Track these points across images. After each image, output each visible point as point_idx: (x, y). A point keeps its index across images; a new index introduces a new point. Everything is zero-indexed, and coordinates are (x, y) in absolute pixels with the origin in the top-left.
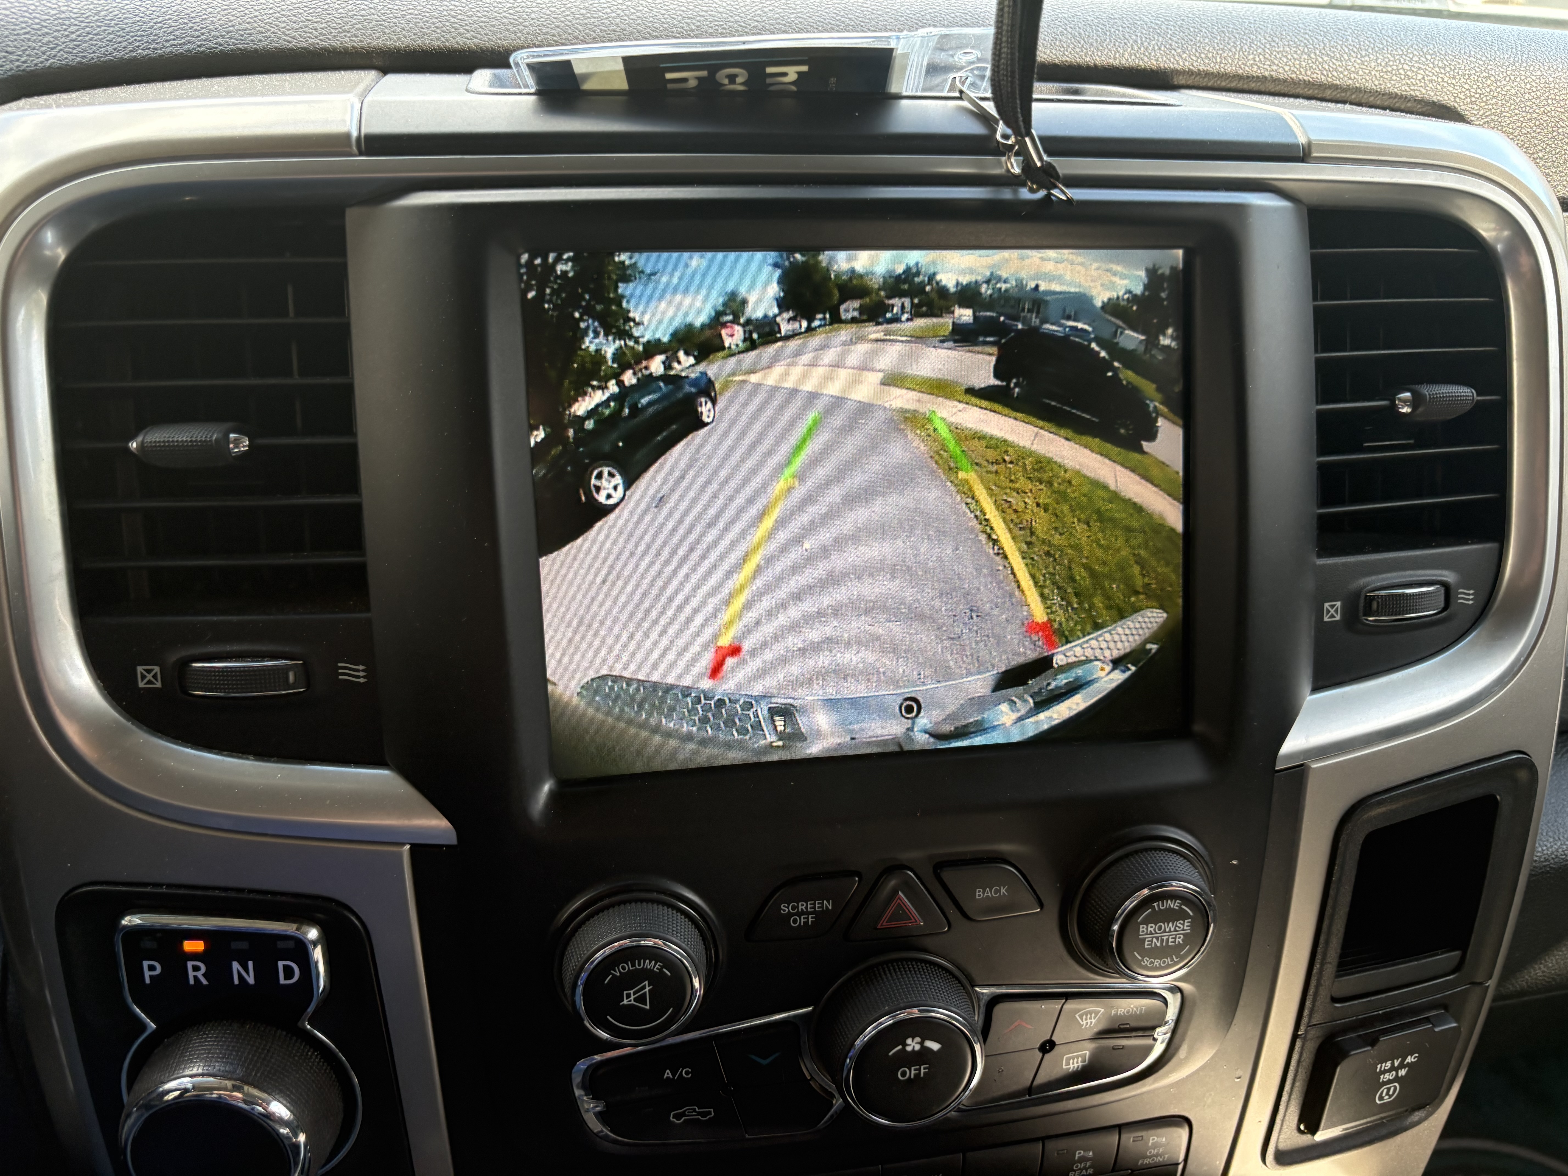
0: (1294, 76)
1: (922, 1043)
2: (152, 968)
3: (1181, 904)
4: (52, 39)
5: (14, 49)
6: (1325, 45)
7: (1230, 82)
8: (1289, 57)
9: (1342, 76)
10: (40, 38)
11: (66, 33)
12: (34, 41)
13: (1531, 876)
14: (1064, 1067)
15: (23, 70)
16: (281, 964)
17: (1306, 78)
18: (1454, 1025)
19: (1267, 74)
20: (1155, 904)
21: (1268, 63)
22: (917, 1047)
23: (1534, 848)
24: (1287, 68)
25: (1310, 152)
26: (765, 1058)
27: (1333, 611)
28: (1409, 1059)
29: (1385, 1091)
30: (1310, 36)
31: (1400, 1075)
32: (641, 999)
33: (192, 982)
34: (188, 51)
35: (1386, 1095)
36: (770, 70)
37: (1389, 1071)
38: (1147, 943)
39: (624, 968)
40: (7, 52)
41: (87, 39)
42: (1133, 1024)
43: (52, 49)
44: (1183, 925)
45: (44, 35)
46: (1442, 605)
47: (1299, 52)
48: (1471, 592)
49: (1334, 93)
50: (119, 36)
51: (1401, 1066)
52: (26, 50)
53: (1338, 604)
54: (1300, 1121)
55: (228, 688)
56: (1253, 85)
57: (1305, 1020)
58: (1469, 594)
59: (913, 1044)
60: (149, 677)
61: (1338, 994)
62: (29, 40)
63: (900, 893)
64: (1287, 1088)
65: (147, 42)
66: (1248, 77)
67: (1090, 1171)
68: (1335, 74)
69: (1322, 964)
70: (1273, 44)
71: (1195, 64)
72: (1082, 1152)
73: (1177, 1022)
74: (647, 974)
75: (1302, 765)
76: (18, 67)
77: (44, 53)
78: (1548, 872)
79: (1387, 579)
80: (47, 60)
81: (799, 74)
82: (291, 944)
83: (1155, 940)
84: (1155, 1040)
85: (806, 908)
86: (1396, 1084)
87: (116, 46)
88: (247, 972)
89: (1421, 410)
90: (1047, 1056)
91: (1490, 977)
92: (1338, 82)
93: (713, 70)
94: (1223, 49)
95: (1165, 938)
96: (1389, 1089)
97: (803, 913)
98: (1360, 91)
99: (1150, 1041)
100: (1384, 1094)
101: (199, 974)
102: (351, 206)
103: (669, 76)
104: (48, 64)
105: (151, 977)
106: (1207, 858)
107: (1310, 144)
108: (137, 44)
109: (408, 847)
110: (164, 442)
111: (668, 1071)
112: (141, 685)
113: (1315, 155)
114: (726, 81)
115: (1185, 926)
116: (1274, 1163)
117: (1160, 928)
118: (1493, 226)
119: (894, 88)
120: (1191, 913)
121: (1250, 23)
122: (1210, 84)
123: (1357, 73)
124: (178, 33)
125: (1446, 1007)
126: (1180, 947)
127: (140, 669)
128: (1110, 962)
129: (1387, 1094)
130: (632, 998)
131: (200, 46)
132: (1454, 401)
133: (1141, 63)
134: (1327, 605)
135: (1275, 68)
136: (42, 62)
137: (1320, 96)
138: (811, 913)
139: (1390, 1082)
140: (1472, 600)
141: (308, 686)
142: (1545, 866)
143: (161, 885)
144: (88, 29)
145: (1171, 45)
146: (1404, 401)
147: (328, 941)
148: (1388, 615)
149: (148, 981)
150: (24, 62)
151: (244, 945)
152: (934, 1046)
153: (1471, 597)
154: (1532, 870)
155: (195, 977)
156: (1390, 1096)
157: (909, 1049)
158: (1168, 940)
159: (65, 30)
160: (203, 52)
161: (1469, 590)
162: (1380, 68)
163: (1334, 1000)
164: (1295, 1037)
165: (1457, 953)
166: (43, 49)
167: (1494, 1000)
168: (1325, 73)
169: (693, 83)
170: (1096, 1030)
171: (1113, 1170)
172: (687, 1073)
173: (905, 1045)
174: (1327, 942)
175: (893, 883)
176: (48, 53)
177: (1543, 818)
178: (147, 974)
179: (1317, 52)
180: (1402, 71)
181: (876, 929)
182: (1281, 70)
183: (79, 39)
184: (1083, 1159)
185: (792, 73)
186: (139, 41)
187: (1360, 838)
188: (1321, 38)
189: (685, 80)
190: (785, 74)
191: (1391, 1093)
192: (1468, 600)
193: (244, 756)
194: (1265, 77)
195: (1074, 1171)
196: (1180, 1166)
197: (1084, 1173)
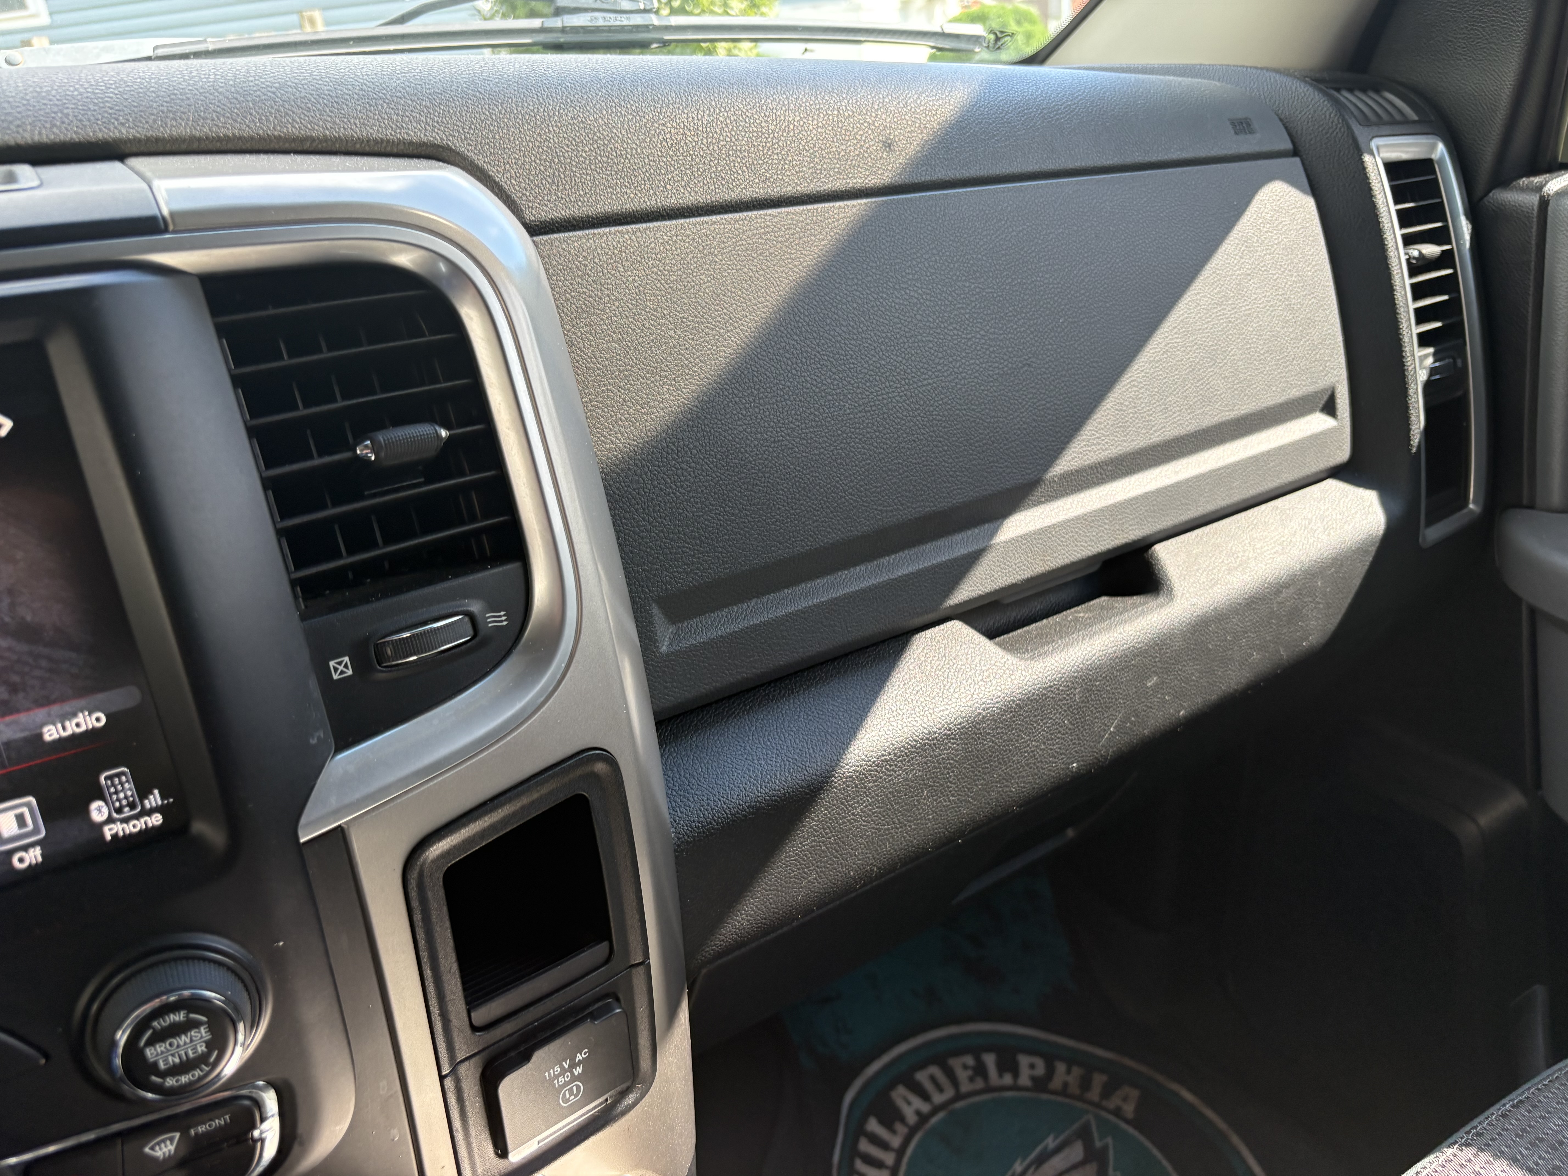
3: (188, 1014)
18: (619, 1010)
20: (155, 1023)
29: (567, 1093)
31: (576, 1074)
35: (570, 1096)
37: (561, 1074)
38: (164, 1062)
44: (199, 1032)
46: (468, 634)
48: (502, 613)
51: (573, 1066)
54: (496, 1147)
58: (497, 617)
61: (481, 1023)
75: (337, 827)
83: (172, 1057)
84: (259, 1140)
86: (577, 1083)
89: (382, 455)
91: (648, 953)
95: (184, 1051)
96: (571, 1090)
100: (567, 1097)
115: (202, 1033)
117: (171, 1045)
120: (207, 1018)
125: (613, 995)
126: (204, 1056)
129: (572, 1094)
139: (566, 1084)
140: (505, 620)
146: (368, 449)
148: (409, 657)
153: (504, 618)
156: (576, 1096)
158: (186, 1054)
161: (500, 612)
163: (477, 1030)
164: (442, 1079)
165: (602, 946)
170: (178, 1157)
187: (437, 880)
191: (575, 1092)
192: (499, 622)
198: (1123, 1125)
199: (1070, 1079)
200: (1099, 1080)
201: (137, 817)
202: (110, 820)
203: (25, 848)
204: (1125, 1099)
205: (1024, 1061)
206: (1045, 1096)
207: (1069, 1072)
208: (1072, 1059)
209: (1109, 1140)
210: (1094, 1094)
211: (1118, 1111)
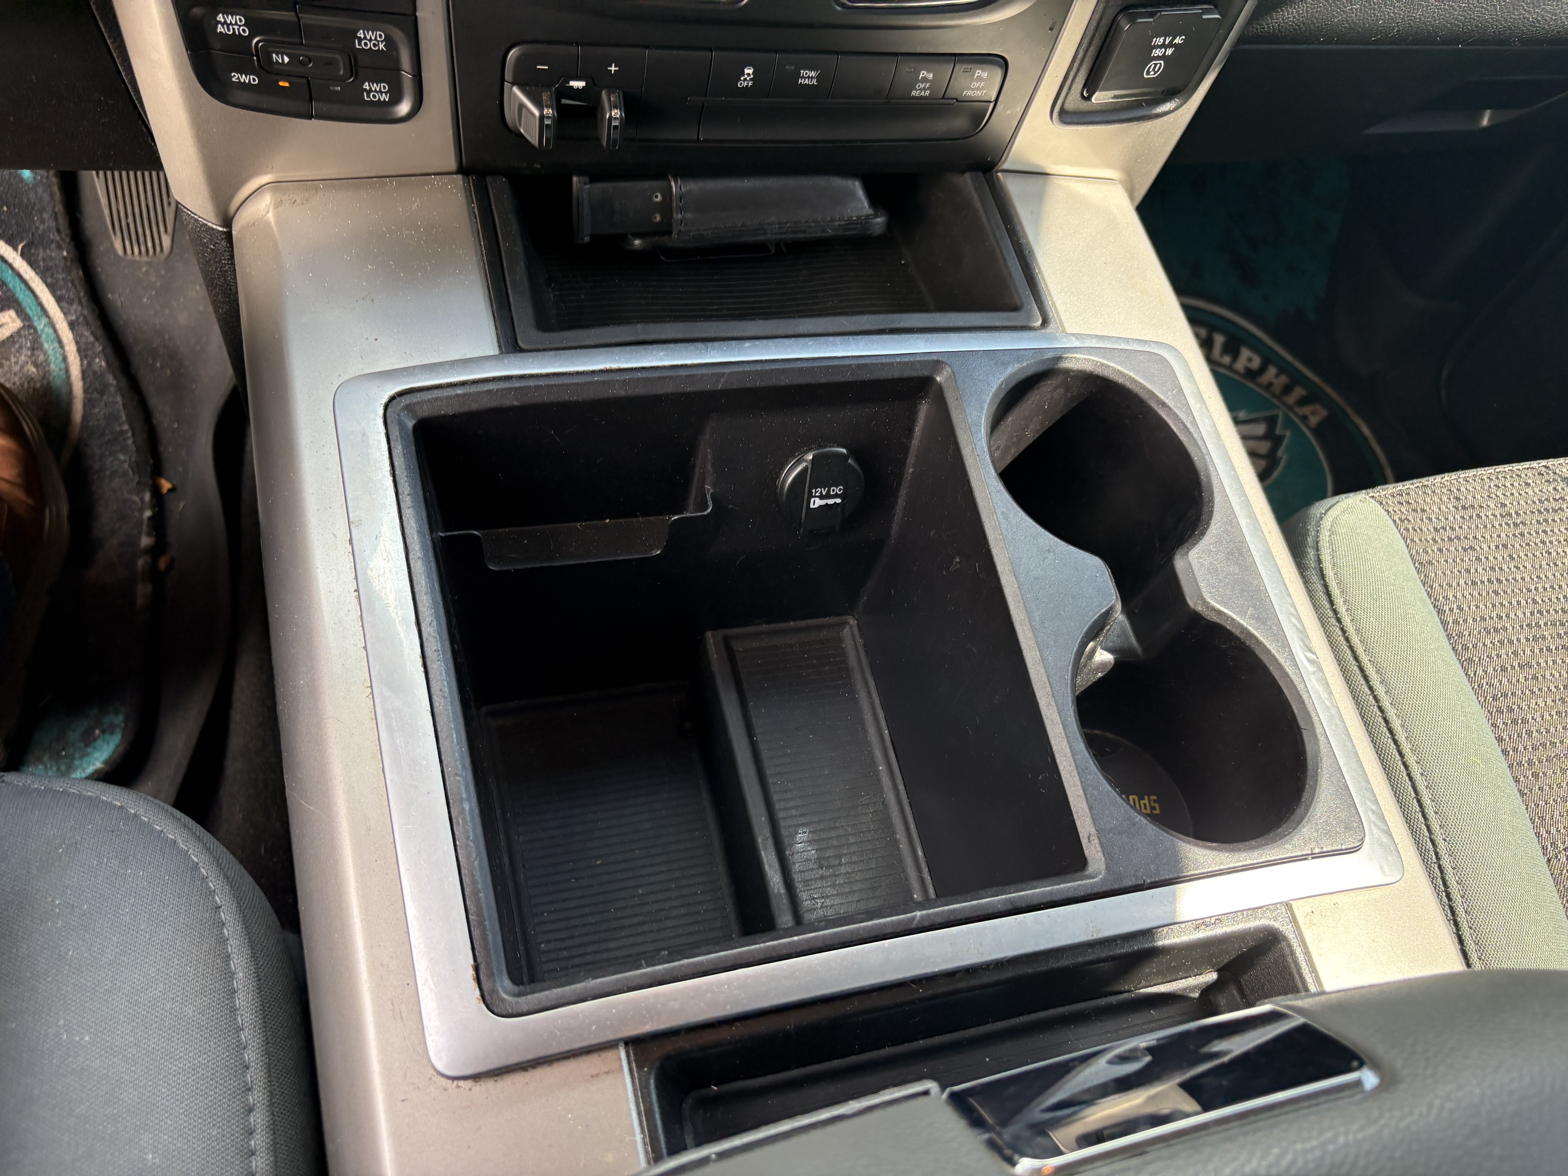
18: (1217, 17)
28: (1178, 40)
31: (1167, 54)
51: (1171, 45)
54: (1085, 84)
64: (1083, 47)
67: (928, 93)
72: (925, 73)
96: (1156, 65)
116: (1058, 119)
139: (1158, 58)
171: (943, 98)
184: (925, 80)
191: (1156, 69)
195: (917, 90)
196: (992, 105)
197: (923, 94)
198: (1304, 428)
199: (1275, 381)
200: (1299, 392)
204: (1314, 413)
205: (1245, 353)
206: (1250, 385)
207: (1277, 376)
208: (1284, 368)
209: (1288, 434)
210: (1291, 399)
211: (1304, 418)
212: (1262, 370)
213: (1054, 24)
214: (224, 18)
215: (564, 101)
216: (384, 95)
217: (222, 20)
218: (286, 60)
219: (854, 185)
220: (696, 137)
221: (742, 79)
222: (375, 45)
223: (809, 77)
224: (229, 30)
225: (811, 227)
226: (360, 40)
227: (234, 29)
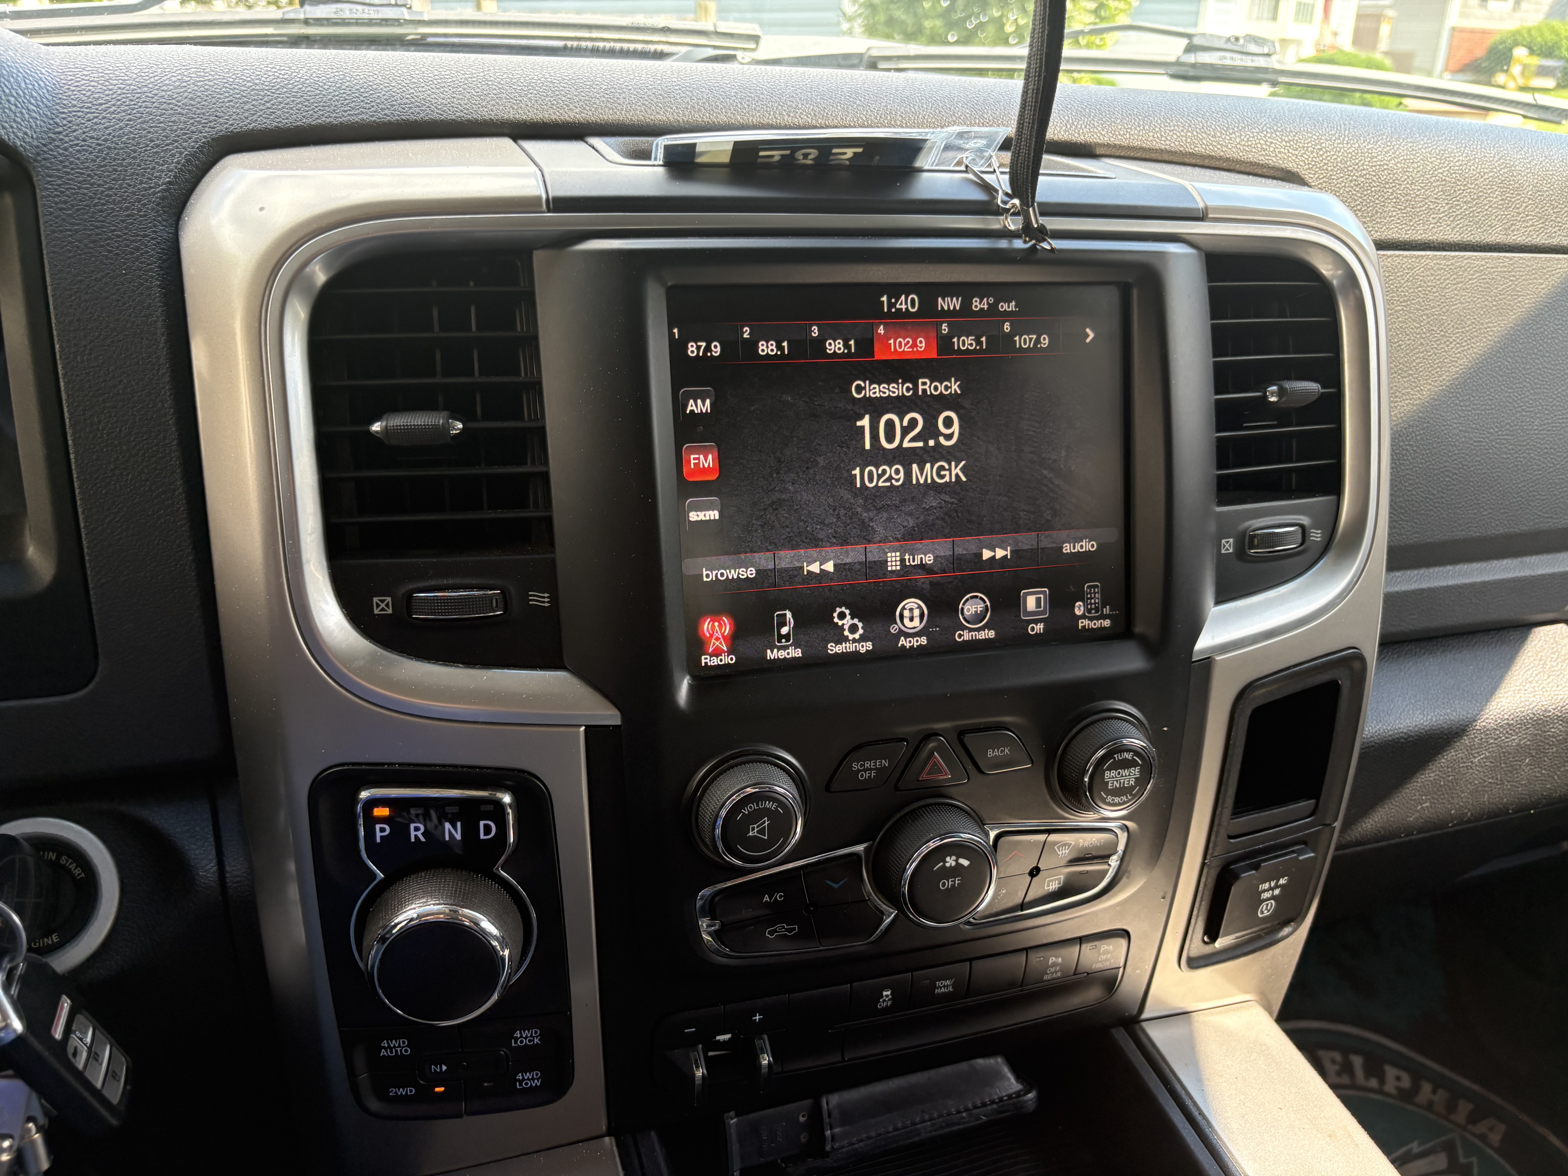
0: (1182, 149)
1: (956, 861)
2: (382, 830)
3: (1133, 755)
4: (252, 107)
5: (222, 114)
6: (1203, 125)
7: (1137, 153)
8: (1178, 134)
9: (1216, 149)
10: (242, 105)
11: (263, 102)
12: (237, 108)
13: (1362, 749)
14: (1046, 888)
15: (231, 132)
16: (482, 823)
17: (1191, 151)
18: (1312, 855)
19: (1163, 147)
20: (1116, 756)
21: (1163, 139)
22: (954, 864)
23: (1363, 730)
24: (1177, 143)
25: (1207, 214)
26: (836, 883)
27: (1228, 546)
28: (1282, 881)
29: (1265, 906)
30: (1192, 118)
31: (1275, 894)
32: (761, 832)
33: (413, 840)
34: (363, 120)
36: (835, 151)
37: (1267, 890)
38: (1110, 785)
39: (751, 808)
40: (216, 116)
41: (280, 107)
42: (1095, 853)
43: (253, 115)
45: (245, 103)
46: (1300, 541)
47: (1185, 131)
48: (1319, 531)
49: (1211, 162)
50: (306, 106)
51: (1276, 887)
52: (232, 115)
53: (1231, 540)
54: (1205, 933)
55: (445, 612)
56: (1153, 156)
57: (1210, 851)
58: (1317, 533)
59: (950, 861)
60: (383, 605)
61: (1232, 834)
62: (233, 107)
63: (935, 753)
64: (1197, 905)
65: (329, 112)
66: (1149, 149)
67: (1059, 974)
68: (1211, 147)
69: (1223, 808)
70: (1166, 124)
71: (1112, 139)
72: (1054, 960)
73: (1125, 852)
74: (767, 812)
75: (1209, 658)
76: (227, 129)
77: (247, 118)
78: (1373, 746)
79: (1264, 521)
80: (250, 124)
81: (855, 153)
82: (491, 807)
83: (1115, 782)
84: (1109, 865)
85: (870, 766)
86: (1272, 901)
87: (304, 114)
88: (456, 830)
89: (1284, 399)
90: (1034, 879)
91: (1336, 820)
92: (1213, 154)
93: (794, 150)
94: (1131, 128)
95: (1122, 781)
96: (1267, 905)
97: (868, 769)
98: (1230, 161)
99: (1105, 867)
100: (1264, 910)
101: (419, 834)
102: (537, 249)
103: (762, 154)
104: (251, 127)
105: (381, 837)
106: (1147, 726)
107: (1206, 208)
108: (321, 113)
109: (583, 728)
110: (403, 425)
111: (767, 896)
112: (376, 611)
113: (1210, 216)
114: (801, 157)
115: (1135, 772)
116: (1186, 966)
117: (1119, 773)
118: (1330, 267)
119: (918, 164)
120: (1140, 762)
121: (1149, 107)
122: (1122, 154)
123: (1227, 147)
124: (352, 105)
125: (1305, 843)
126: (1132, 788)
127: (375, 599)
128: (1084, 801)
129: (1266, 909)
130: (755, 831)
131: (372, 116)
132: (1307, 393)
133: (1073, 138)
134: (1223, 541)
135: (1168, 142)
136: (246, 126)
137: (1201, 164)
138: (873, 769)
139: (1268, 899)
140: (1320, 537)
141: (506, 609)
142: (1371, 742)
143: (395, 764)
144: (279, 99)
145: (1093, 124)
146: (1272, 394)
147: (518, 804)
148: (1265, 548)
149: (378, 840)
150: (232, 125)
151: (455, 809)
152: (965, 862)
153: (1319, 535)
154: (1362, 745)
155: (416, 836)
156: (1269, 911)
157: (948, 865)
158: (1124, 782)
159: (261, 99)
160: (375, 121)
162: (1243, 143)
163: (1230, 837)
164: (1203, 865)
165: (1313, 801)
166: (246, 114)
167: (1337, 849)
168: (1204, 147)
169: (777, 158)
170: (1068, 859)
171: (1075, 974)
172: (780, 897)
173: (945, 862)
174: (1226, 791)
175: (931, 745)
176: (250, 118)
177: (1369, 706)
178: (379, 834)
179: (1198, 130)
180: (1259, 146)
181: (918, 780)
182: (1172, 145)
183: (274, 107)
184: (1055, 964)
185: (850, 152)
186: (322, 111)
187: (1249, 712)
188: (1200, 119)
189: (772, 156)
190: (845, 153)
191: (1269, 908)
192: (1317, 537)
193: (456, 665)
194: (1162, 150)
195: (1048, 974)
196: (1121, 970)
197: (1054, 976)
198: (1490, 1151)
199: (1436, 1098)
200: (1464, 1108)
201: (1097, 618)
202: (1083, 617)
203: (1036, 622)
204: (1491, 1129)
205: (1391, 1072)
206: (1410, 1107)
207: (1434, 1092)
208: (1438, 1083)
209: (1474, 1159)
210: (1460, 1118)
211: (1483, 1138)
212: (1415, 1089)
213: (1165, 893)
214: (388, 1043)
215: (710, 1054)
216: (536, 1081)
217: (386, 1045)
218: (444, 1068)
219: (997, 1063)
220: (840, 1059)
221: (881, 1000)
222: (530, 1041)
223: (944, 986)
224: (392, 1052)
225: (964, 1118)
226: (516, 1039)
227: (396, 1051)
